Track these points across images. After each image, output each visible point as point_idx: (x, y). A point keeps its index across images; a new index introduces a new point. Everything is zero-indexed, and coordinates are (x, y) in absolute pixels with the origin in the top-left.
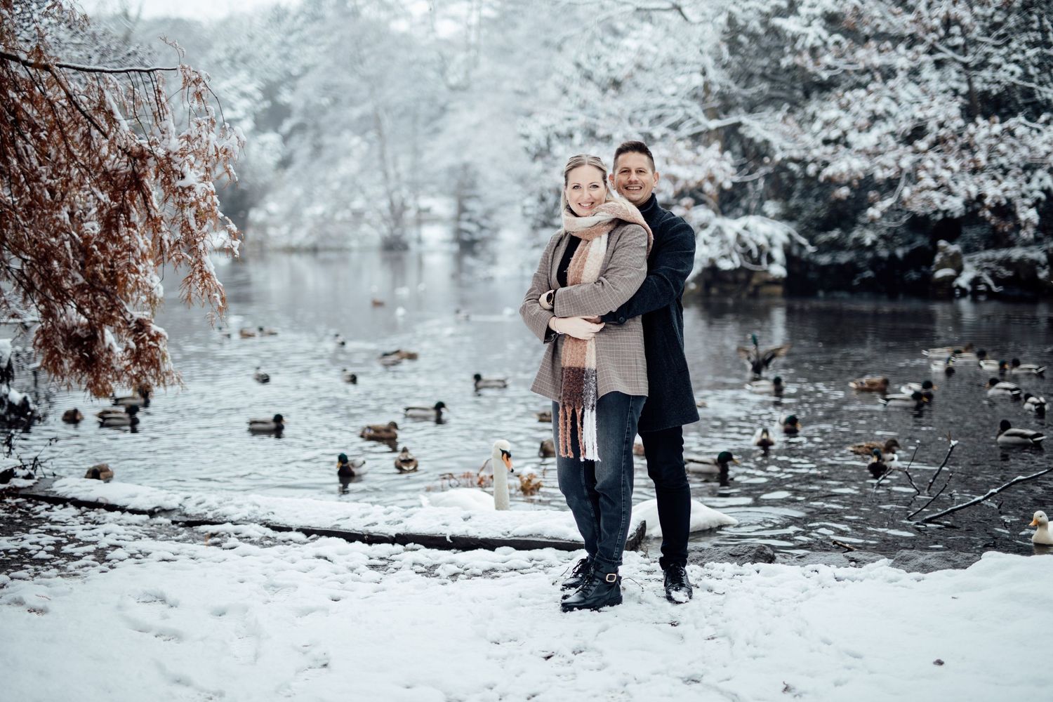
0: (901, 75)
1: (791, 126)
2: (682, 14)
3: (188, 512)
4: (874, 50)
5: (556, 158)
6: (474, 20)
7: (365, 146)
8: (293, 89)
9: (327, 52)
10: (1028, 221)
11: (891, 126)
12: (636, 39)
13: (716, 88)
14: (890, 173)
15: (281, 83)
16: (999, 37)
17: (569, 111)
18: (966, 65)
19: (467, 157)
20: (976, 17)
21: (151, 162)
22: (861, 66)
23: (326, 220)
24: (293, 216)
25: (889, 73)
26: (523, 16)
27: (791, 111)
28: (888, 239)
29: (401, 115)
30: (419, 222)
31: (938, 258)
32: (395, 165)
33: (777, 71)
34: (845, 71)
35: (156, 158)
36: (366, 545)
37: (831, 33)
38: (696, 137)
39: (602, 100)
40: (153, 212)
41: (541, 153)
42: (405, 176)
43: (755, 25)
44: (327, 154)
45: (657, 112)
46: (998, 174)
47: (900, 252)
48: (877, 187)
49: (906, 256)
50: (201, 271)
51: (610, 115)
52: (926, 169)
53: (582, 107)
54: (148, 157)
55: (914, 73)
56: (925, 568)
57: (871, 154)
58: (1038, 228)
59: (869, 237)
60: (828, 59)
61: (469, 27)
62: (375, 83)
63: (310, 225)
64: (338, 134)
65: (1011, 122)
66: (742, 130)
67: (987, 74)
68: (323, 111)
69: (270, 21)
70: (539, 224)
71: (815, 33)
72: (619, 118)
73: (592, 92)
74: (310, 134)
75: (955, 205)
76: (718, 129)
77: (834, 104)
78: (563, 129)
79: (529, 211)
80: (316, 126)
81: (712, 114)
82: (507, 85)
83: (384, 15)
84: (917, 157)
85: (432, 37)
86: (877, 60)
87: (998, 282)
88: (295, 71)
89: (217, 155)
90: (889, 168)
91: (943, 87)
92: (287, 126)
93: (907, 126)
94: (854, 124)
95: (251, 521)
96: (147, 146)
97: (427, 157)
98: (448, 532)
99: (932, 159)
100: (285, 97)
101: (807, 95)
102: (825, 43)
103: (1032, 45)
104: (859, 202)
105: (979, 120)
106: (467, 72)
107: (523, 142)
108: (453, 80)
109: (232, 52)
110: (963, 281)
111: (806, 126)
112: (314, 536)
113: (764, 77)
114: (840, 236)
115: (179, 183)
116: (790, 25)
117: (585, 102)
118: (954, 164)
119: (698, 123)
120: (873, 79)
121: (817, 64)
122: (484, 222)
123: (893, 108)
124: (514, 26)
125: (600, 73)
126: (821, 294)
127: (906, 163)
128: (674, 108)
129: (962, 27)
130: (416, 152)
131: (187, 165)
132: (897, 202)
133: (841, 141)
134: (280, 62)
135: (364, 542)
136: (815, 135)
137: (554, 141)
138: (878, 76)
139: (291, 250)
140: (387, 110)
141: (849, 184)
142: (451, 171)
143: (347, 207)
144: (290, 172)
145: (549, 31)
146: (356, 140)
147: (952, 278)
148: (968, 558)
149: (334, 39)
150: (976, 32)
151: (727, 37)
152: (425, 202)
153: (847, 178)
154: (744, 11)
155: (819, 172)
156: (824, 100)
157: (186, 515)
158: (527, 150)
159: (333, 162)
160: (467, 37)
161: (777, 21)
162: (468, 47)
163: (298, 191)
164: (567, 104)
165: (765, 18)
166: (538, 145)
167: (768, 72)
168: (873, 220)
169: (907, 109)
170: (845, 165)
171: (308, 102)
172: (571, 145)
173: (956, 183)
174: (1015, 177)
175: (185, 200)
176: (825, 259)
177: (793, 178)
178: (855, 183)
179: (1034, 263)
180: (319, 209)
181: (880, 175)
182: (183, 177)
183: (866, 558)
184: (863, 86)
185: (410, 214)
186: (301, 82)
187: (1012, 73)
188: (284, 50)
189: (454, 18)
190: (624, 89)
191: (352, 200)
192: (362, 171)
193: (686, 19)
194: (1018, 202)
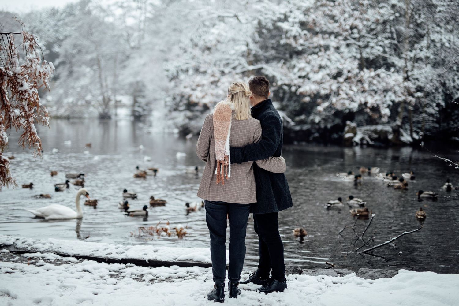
0: (332, 49)
1: (285, 70)
2: (238, 19)
3: (18, 247)
4: (321, 38)
5: (181, 81)
6: (143, 18)
7: (92, 73)
8: (60, 46)
9: (76, 30)
10: (385, 115)
11: (328, 71)
12: (217, 29)
13: (253, 52)
14: (327, 92)
15: (54, 43)
16: (374, 35)
17: (187, 60)
18: (359, 46)
19: (139, 79)
20: (364, 26)
21: (6, 78)
22: (315, 45)
23: (74, 105)
24: (59, 103)
25: (327, 48)
26: (164, 17)
27: (284, 63)
28: (325, 120)
29: (109, 59)
30: (116, 107)
31: (346, 129)
32: (106, 81)
33: (279, 45)
34: (309, 47)
35: (8, 76)
36: (107, 264)
37: (303, 30)
38: (243, 73)
39: (203, 56)
40: (6, 102)
41: (173, 78)
42: (110, 86)
43: (270, 26)
44: (75, 75)
45: (227, 62)
46: (373, 93)
47: (329, 126)
48: (321, 97)
49: (332, 127)
50: (30, 132)
51: (205, 62)
52: (342, 90)
53: (193, 58)
54: (4, 75)
55: (337, 48)
56: (373, 277)
57: (320, 83)
58: (390, 117)
59: (317, 119)
60: (301, 41)
61: (140, 21)
62: (98, 44)
63: (66, 107)
64: (80, 66)
65: (379, 71)
66: (263, 71)
67: (368, 50)
68: (73, 56)
69: (50, 15)
70: (172, 109)
71: (296, 30)
72: (209, 64)
73: (197, 52)
74: (68, 66)
75: (355, 106)
76: (253, 70)
77: (304, 61)
78: (184, 68)
79: (168, 103)
80: (70, 63)
81: (251, 63)
82: (157, 48)
83: (102, 14)
84: (339, 85)
85: (124, 25)
86: (322, 43)
87: (372, 140)
88: (61, 38)
89: (40, 75)
90: (327, 89)
91: (350, 55)
92: (57, 62)
93: (334, 72)
94: (312, 70)
95: (50, 252)
96: (4, 70)
97: (120, 78)
98: (147, 258)
99: (346, 86)
100: (56, 49)
101: (291, 57)
102: (300, 35)
103: (387, 38)
104: (314, 104)
105: (365, 70)
106: (139, 41)
107: (166, 73)
108: (133, 44)
109: (32, 28)
110: (357, 139)
111: (291, 70)
112: (81, 259)
113: (273, 48)
114: (305, 119)
115: (20, 89)
116: (285, 26)
117: (194, 56)
118: (355, 88)
119: (244, 67)
120: (320, 51)
121: (296, 43)
122: (145, 108)
123: (329, 63)
124: (160, 21)
125: (201, 43)
126: (296, 143)
127: (334, 87)
128: (234, 60)
129: (358, 30)
130: (116, 76)
131: (24, 80)
132: (330, 104)
133: (306, 77)
134: (54, 33)
135: (106, 262)
136: (295, 74)
137: (180, 73)
138: (323, 49)
139: (57, 118)
140: (103, 56)
141: (309, 96)
142: (131, 84)
143: (84, 99)
144: (58, 83)
145: (176, 24)
146: (88, 70)
147: (352, 138)
148: (392, 273)
149: (80, 23)
150: (364, 32)
151: (258, 30)
152: (119, 98)
153: (308, 93)
154: (265, 19)
155: (296, 90)
156: (299, 59)
157: (17, 248)
158: (167, 76)
159: (78, 79)
160: (139, 25)
161: (280, 24)
162: (140, 30)
163: (61, 91)
164: (186, 57)
165: (274, 22)
166: (172, 74)
167: (275, 46)
168: (320, 112)
169: (334, 64)
170: (308, 88)
171: (66, 51)
172: (188, 75)
173: (356, 97)
174: (380, 95)
175: (23, 97)
176: (298, 128)
177: (284, 92)
178: (312, 96)
179: (386, 132)
180: (70, 100)
181: (323, 92)
182: (22, 86)
183: (345, 272)
184: (316, 53)
185: (112, 103)
186: (64, 43)
187: (379, 50)
188: (56, 28)
189: (134, 17)
190: (212, 51)
191: (86, 96)
192: (91, 83)
193: (240, 21)
194: (381, 106)
